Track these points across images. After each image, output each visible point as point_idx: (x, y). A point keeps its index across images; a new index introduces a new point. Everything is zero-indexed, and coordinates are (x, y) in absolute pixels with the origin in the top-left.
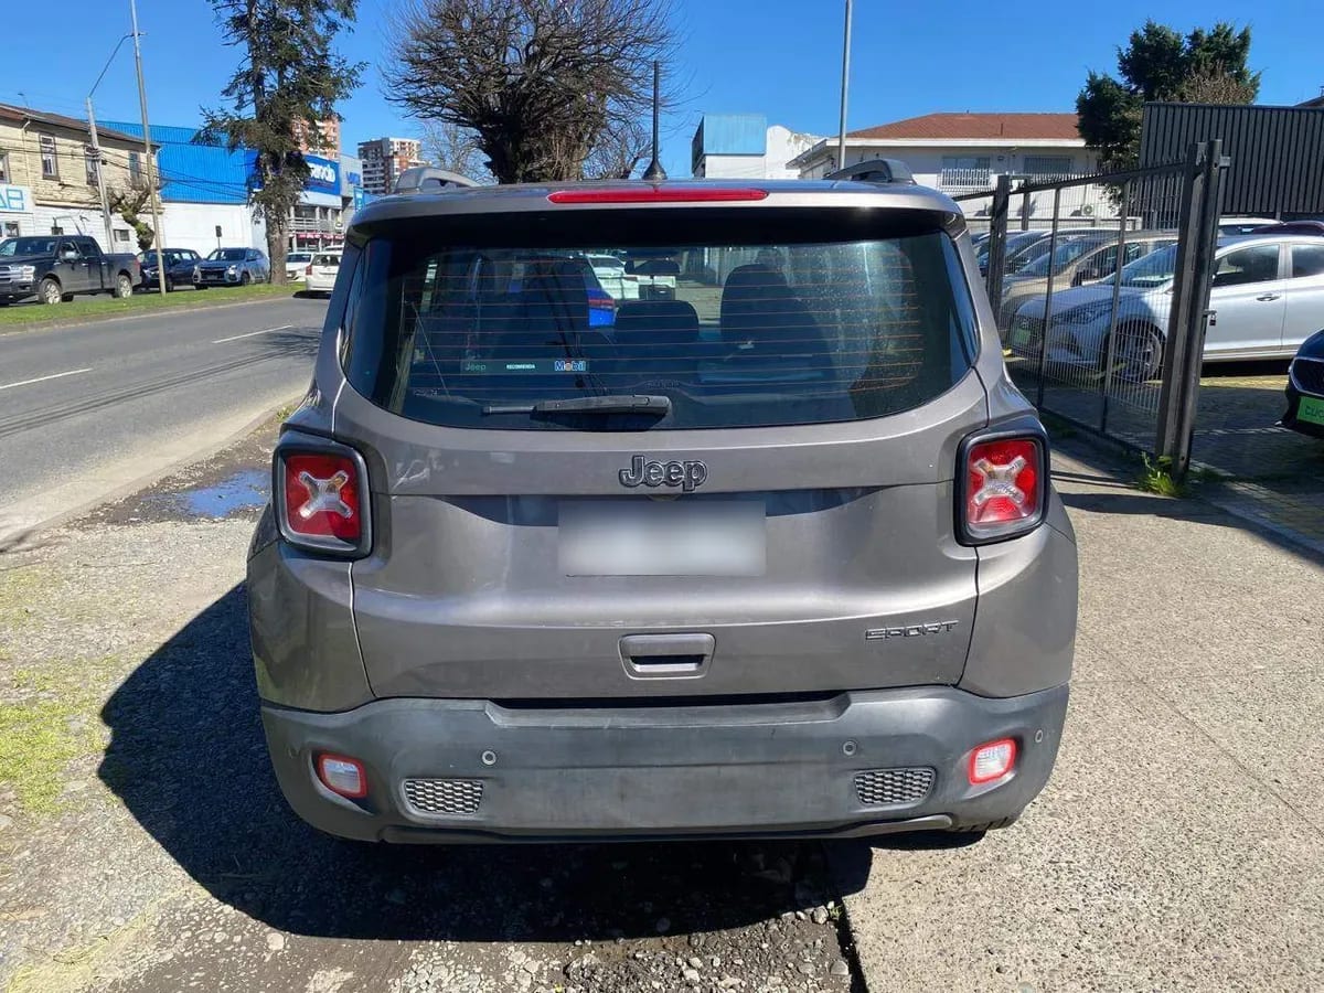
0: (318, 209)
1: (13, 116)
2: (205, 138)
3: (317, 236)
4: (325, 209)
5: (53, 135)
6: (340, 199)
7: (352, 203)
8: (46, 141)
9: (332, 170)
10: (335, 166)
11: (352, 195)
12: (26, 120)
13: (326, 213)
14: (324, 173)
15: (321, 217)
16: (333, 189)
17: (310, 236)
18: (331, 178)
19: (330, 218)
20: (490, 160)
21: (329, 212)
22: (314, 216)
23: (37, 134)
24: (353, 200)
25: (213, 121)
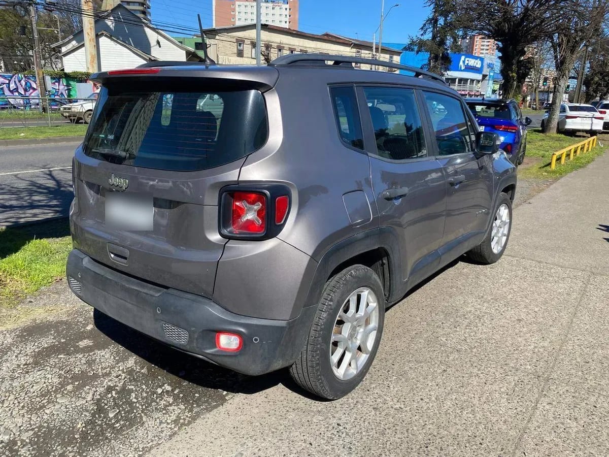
0: (469, 80)
1: (346, 42)
2: (408, 48)
3: (466, 93)
4: (472, 81)
5: (361, 49)
6: (481, 75)
7: (487, 78)
8: (358, 52)
9: (480, 62)
10: (482, 60)
11: (488, 74)
12: (352, 44)
13: (473, 82)
14: (475, 64)
15: (470, 84)
16: (479, 70)
17: (463, 93)
18: (479, 66)
19: (474, 85)
20: (501, 55)
21: (475, 82)
22: (467, 84)
23: (355, 49)
24: (488, 76)
25: (413, 41)
